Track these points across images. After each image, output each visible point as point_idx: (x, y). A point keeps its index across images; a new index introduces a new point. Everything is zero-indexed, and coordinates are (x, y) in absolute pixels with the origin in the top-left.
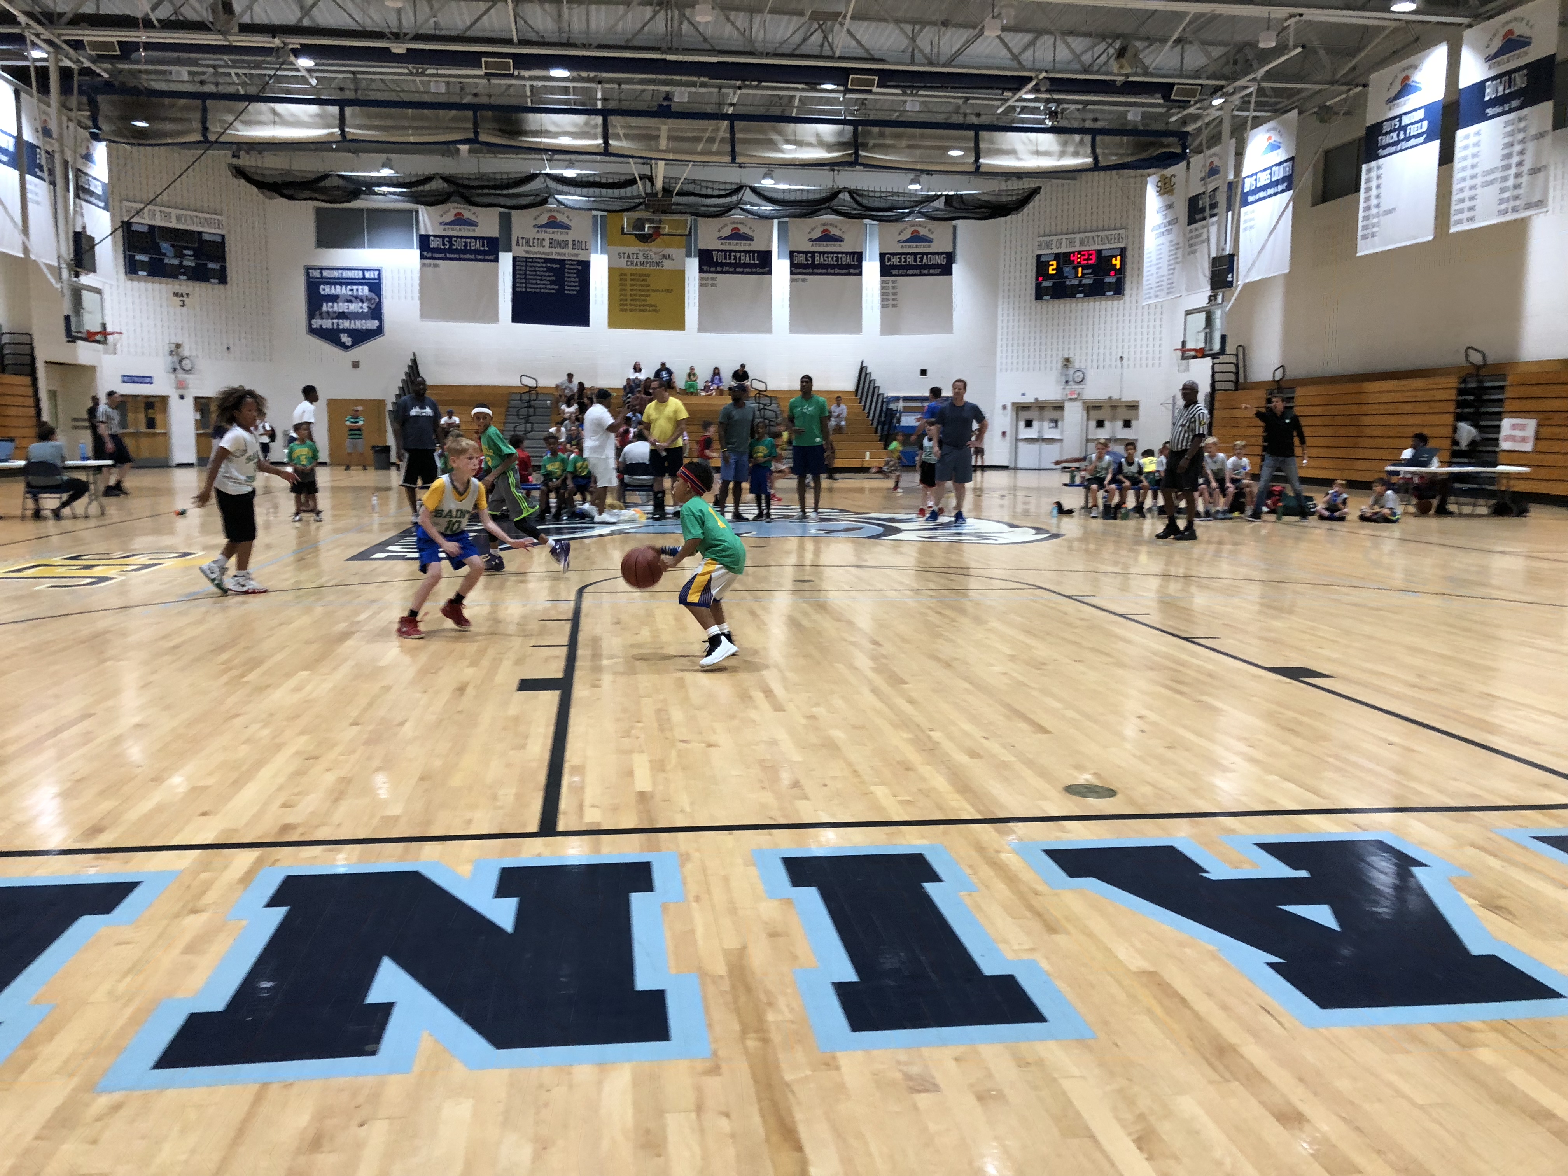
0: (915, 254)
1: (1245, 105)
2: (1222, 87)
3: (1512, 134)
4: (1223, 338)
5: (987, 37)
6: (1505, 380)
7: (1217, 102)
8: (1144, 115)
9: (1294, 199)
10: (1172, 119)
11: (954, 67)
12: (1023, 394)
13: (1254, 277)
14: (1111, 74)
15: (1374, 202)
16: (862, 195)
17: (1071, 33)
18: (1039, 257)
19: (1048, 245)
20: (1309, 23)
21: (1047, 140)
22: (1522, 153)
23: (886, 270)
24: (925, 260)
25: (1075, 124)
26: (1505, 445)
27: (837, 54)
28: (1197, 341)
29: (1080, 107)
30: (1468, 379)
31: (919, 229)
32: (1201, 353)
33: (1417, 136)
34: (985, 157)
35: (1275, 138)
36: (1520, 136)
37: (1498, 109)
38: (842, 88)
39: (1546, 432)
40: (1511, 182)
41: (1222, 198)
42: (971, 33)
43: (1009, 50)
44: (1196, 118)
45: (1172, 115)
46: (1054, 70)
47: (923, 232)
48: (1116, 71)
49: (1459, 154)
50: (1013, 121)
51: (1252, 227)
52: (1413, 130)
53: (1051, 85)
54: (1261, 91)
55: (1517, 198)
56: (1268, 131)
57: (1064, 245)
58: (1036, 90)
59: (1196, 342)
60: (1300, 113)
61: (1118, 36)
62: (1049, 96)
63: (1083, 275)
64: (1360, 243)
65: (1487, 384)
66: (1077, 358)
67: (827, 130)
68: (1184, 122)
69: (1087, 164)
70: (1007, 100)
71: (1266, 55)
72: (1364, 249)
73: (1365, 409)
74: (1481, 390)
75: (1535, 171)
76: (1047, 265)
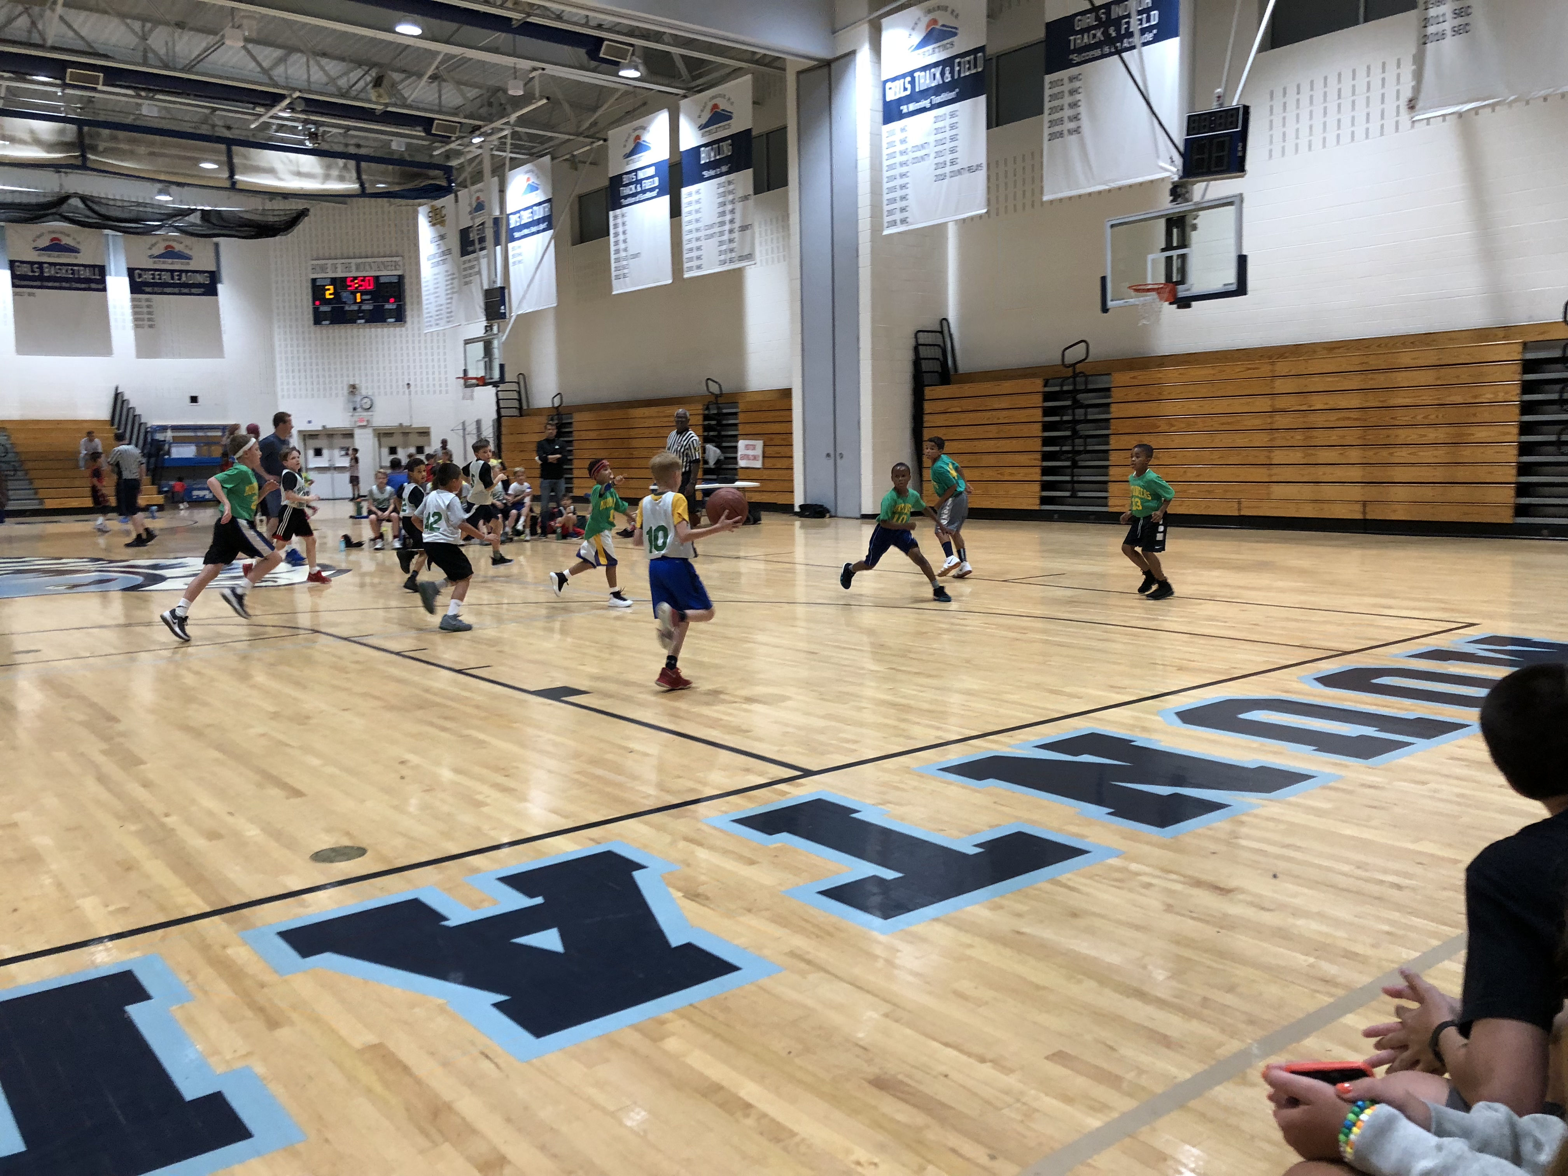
0: (172, 271)
1: (501, 147)
2: (479, 127)
3: (723, 194)
4: (502, 367)
5: (231, 47)
6: (737, 407)
7: (476, 140)
8: (408, 145)
9: (555, 237)
10: (435, 153)
11: (197, 74)
12: (310, 422)
13: (526, 309)
14: (369, 101)
15: (622, 246)
16: (98, 203)
17: (324, 55)
18: (314, 281)
19: (323, 269)
20: (553, 77)
21: (308, 162)
22: (732, 211)
23: (136, 288)
24: (184, 279)
25: (339, 148)
26: (742, 463)
27: (49, 43)
28: (477, 369)
29: (342, 131)
30: (710, 406)
31: (174, 244)
32: (483, 382)
33: (651, 190)
34: (242, 173)
35: (533, 180)
36: (731, 197)
37: (712, 173)
38: (58, 82)
39: (771, 451)
40: (726, 237)
41: (489, 233)
42: (211, 39)
43: (259, 64)
44: (458, 153)
45: (437, 148)
46: (310, 91)
47: (178, 247)
48: (374, 99)
49: (685, 210)
50: (271, 138)
51: (520, 262)
52: (647, 184)
53: (307, 105)
54: (515, 135)
55: (732, 250)
56: (527, 172)
57: (339, 270)
58: (291, 107)
59: (477, 371)
60: (553, 159)
61: (373, 65)
62: (304, 117)
63: (362, 301)
64: (615, 282)
65: (725, 411)
66: (363, 385)
67: (43, 128)
68: (448, 156)
69: (353, 190)
70: (260, 116)
71: (517, 102)
72: (618, 288)
73: (633, 433)
74: (720, 416)
75: (744, 228)
76: (323, 289)
